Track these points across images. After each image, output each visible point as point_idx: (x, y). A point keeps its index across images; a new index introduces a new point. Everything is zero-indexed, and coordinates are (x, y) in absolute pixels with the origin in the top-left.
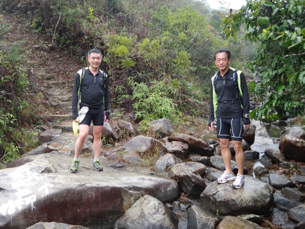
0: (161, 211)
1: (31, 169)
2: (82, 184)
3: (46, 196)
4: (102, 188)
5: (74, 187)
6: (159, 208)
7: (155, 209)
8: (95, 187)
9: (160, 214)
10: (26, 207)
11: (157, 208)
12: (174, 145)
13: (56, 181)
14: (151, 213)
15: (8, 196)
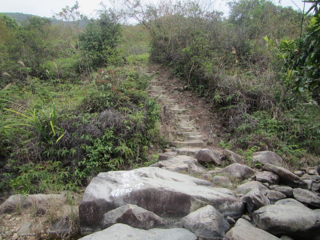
0: (212, 217)
1: (135, 173)
2: (163, 187)
3: (138, 190)
4: (175, 192)
5: (157, 188)
6: (212, 215)
7: (208, 214)
8: (171, 191)
9: (210, 218)
10: (125, 194)
11: (210, 214)
12: (264, 174)
13: (147, 182)
14: (204, 217)
15: (118, 186)
